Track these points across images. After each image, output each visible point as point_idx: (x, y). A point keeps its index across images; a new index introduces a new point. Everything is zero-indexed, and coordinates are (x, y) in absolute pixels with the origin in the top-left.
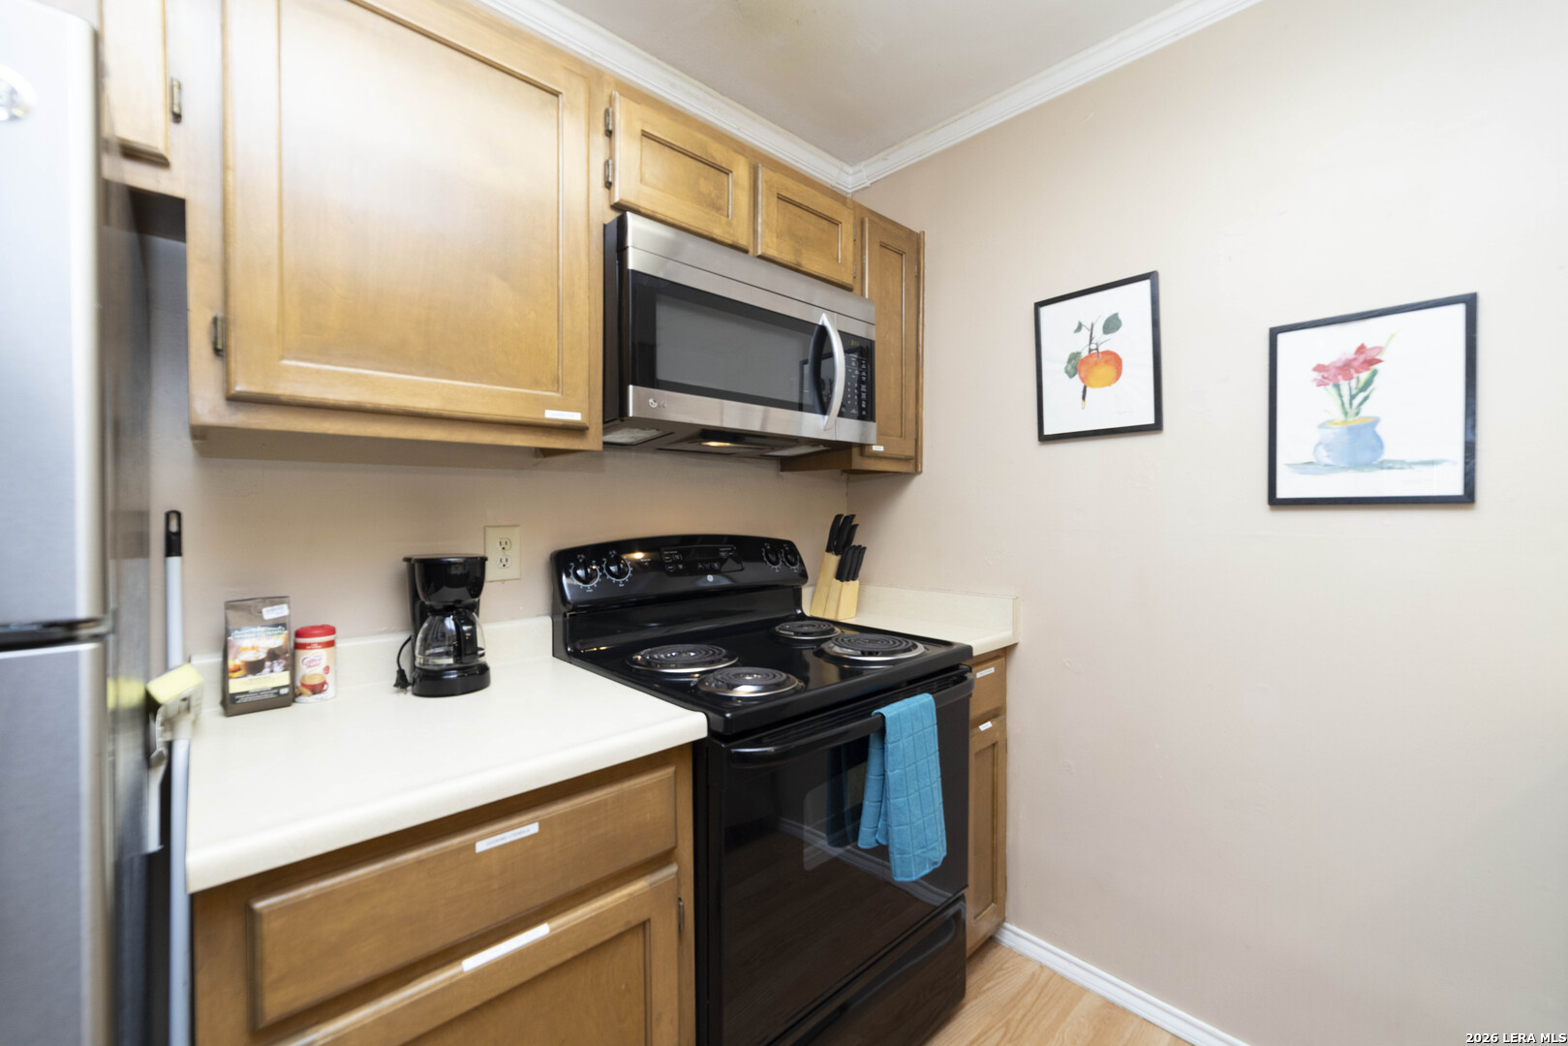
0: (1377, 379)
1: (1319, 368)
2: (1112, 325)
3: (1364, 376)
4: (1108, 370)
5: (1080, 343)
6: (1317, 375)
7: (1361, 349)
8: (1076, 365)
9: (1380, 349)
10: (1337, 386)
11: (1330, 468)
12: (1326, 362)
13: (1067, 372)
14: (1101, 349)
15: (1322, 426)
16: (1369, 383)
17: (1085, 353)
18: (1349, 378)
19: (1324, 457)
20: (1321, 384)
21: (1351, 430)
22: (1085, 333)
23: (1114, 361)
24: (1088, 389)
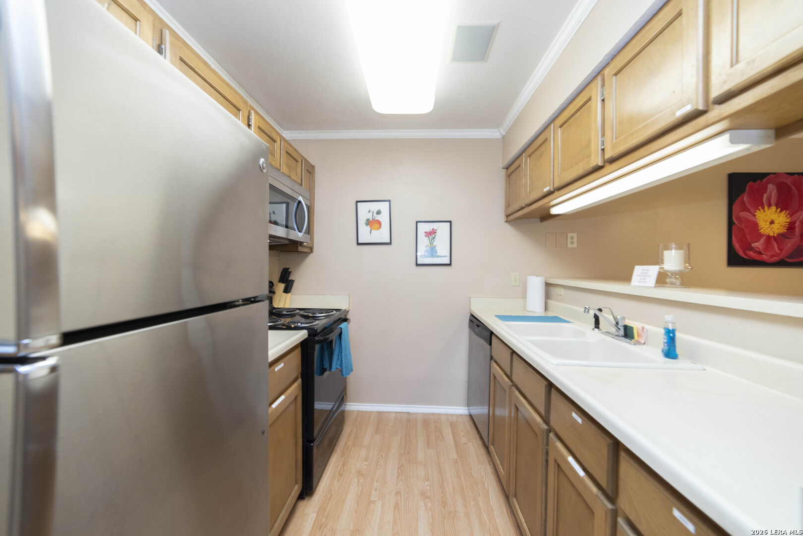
0: (436, 237)
1: (426, 232)
2: (379, 213)
3: (434, 235)
4: (377, 225)
5: (370, 216)
6: (425, 234)
7: (433, 229)
8: (368, 222)
9: (436, 230)
10: (429, 237)
11: (427, 257)
12: (427, 231)
13: (366, 224)
14: (376, 219)
15: (426, 247)
16: (434, 237)
17: (371, 219)
18: (431, 236)
19: (426, 254)
20: (426, 236)
21: (431, 248)
22: (371, 213)
23: (379, 223)
24: (372, 230)
